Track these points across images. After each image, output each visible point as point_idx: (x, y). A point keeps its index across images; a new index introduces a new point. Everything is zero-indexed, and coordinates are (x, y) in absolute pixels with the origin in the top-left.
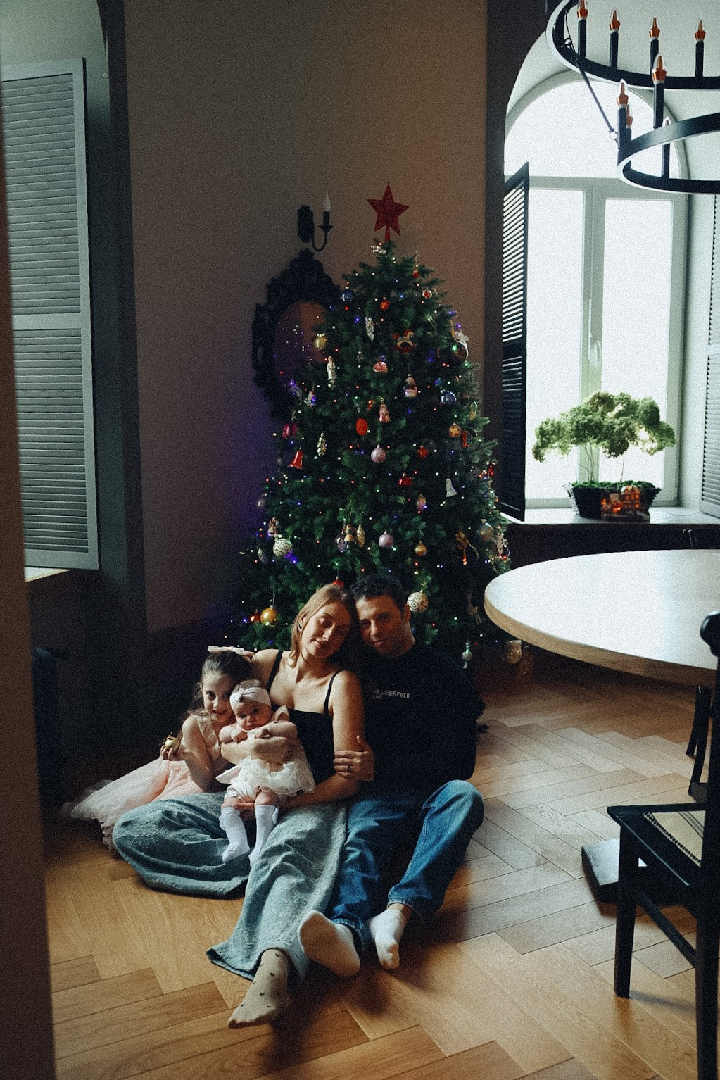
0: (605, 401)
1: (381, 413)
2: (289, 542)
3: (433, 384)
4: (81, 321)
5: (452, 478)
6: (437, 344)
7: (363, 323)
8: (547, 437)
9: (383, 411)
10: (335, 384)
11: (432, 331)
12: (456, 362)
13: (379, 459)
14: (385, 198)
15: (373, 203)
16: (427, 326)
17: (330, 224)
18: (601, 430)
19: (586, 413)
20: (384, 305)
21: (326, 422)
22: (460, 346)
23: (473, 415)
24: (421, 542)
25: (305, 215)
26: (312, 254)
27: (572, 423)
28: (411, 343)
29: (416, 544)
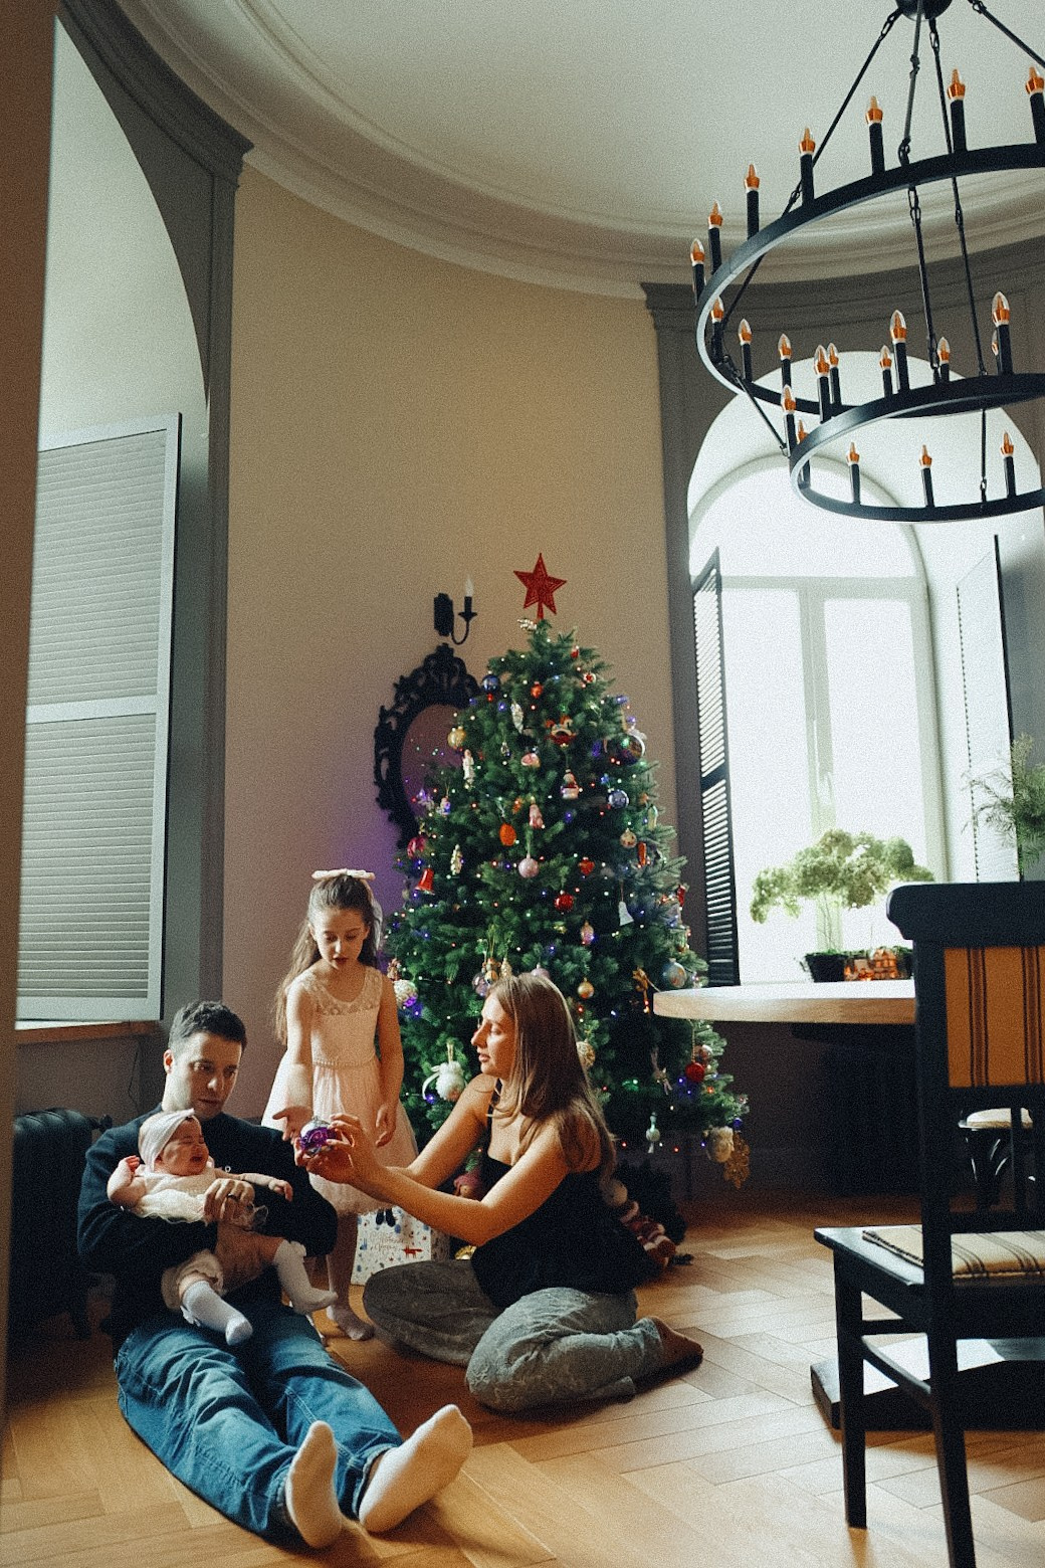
0: (841, 841)
1: (531, 815)
2: (413, 984)
3: (598, 782)
4: (158, 704)
5: (628, 901)
6: (603, 735)
7: (509, 712)
8: (766, 891)
9: (534, 813)
10: (473, 784)
11: (597, 720)
12: (627, 760)
13: (530, 872)
14: (536, 571)
15: (522, 576)
16: (590, 715)
17: (473, 611)
18: (835, 874)
19: (815, 855)
20: (535, 691)
21: (463, 832)
22: (633, 739)
23: (653, 824)
24: (585, 979)
25: (443, 605)
26: (452, 650)
27: (798, 870)
28: (569, 732)
29: (579, 981)
